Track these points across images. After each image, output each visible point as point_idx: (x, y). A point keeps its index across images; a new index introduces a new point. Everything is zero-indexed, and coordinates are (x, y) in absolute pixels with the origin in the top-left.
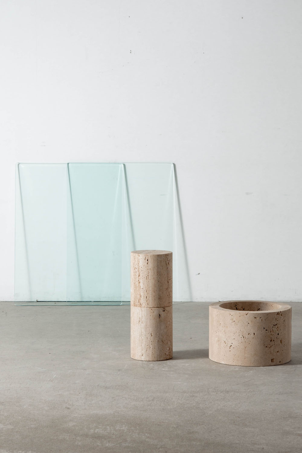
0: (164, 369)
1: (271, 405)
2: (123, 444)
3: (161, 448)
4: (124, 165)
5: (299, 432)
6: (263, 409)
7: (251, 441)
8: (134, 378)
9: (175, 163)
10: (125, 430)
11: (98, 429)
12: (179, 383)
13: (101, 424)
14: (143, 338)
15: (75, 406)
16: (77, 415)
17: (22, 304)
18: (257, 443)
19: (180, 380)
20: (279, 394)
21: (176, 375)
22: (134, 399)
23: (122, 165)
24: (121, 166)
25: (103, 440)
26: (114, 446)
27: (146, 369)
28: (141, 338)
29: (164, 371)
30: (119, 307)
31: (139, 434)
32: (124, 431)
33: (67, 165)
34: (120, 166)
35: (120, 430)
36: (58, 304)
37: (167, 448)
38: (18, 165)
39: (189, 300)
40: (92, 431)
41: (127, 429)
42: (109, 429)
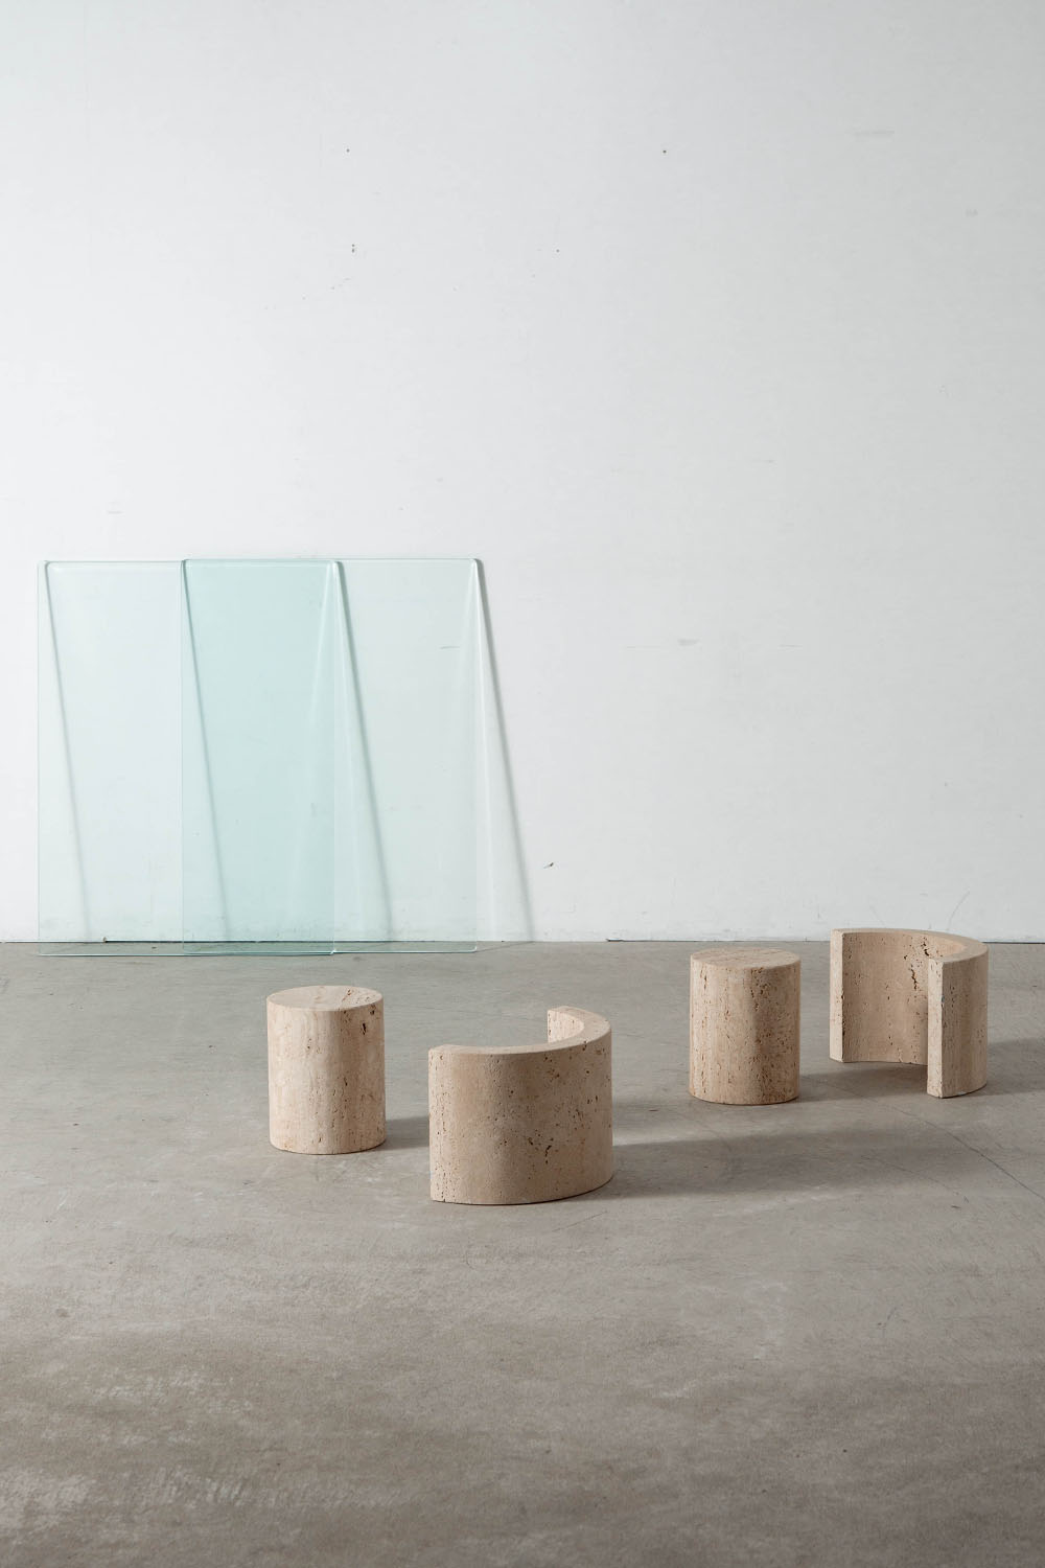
0: (370, 1180)
1: (622, 1301)
2: (170, 1439)
3: (271, 1449)
4: (340, 565)
5: (666, 1394)
6: (597, 1315)
7: (527, 1424)
8: (279, 1210)
9: (482, 559)
10: (192, 1390)
11: (120, 1386)
12: (397, 1225)
13: (134, 1369)
14: (320, 1092)
15: (86, 1306)
16: (79, 1337)
17: (63, 950)
18: (540, 1432)
19: (402, 1216)
20: (658, 1264)
21: (397, 1198)
22: (254, 1283)
23: (335, 566)
24: (331, 568)
25: (121, 1422)
26: (145, 1443)
27: (320, 1179)
28: (314, 1092)
29: (370, 1184)
30: (326, 961)
31: (227, 1402)
32: (191, 1393)
33: (179, 567)
34: (328, 566)
35: (180, 1388)
36: (161, 950)
37: (286, 1450)
38: (46, 566)
39: (525, 938)
40: (103, 1391)
41: (201, 1386)
42: (149, 1387)
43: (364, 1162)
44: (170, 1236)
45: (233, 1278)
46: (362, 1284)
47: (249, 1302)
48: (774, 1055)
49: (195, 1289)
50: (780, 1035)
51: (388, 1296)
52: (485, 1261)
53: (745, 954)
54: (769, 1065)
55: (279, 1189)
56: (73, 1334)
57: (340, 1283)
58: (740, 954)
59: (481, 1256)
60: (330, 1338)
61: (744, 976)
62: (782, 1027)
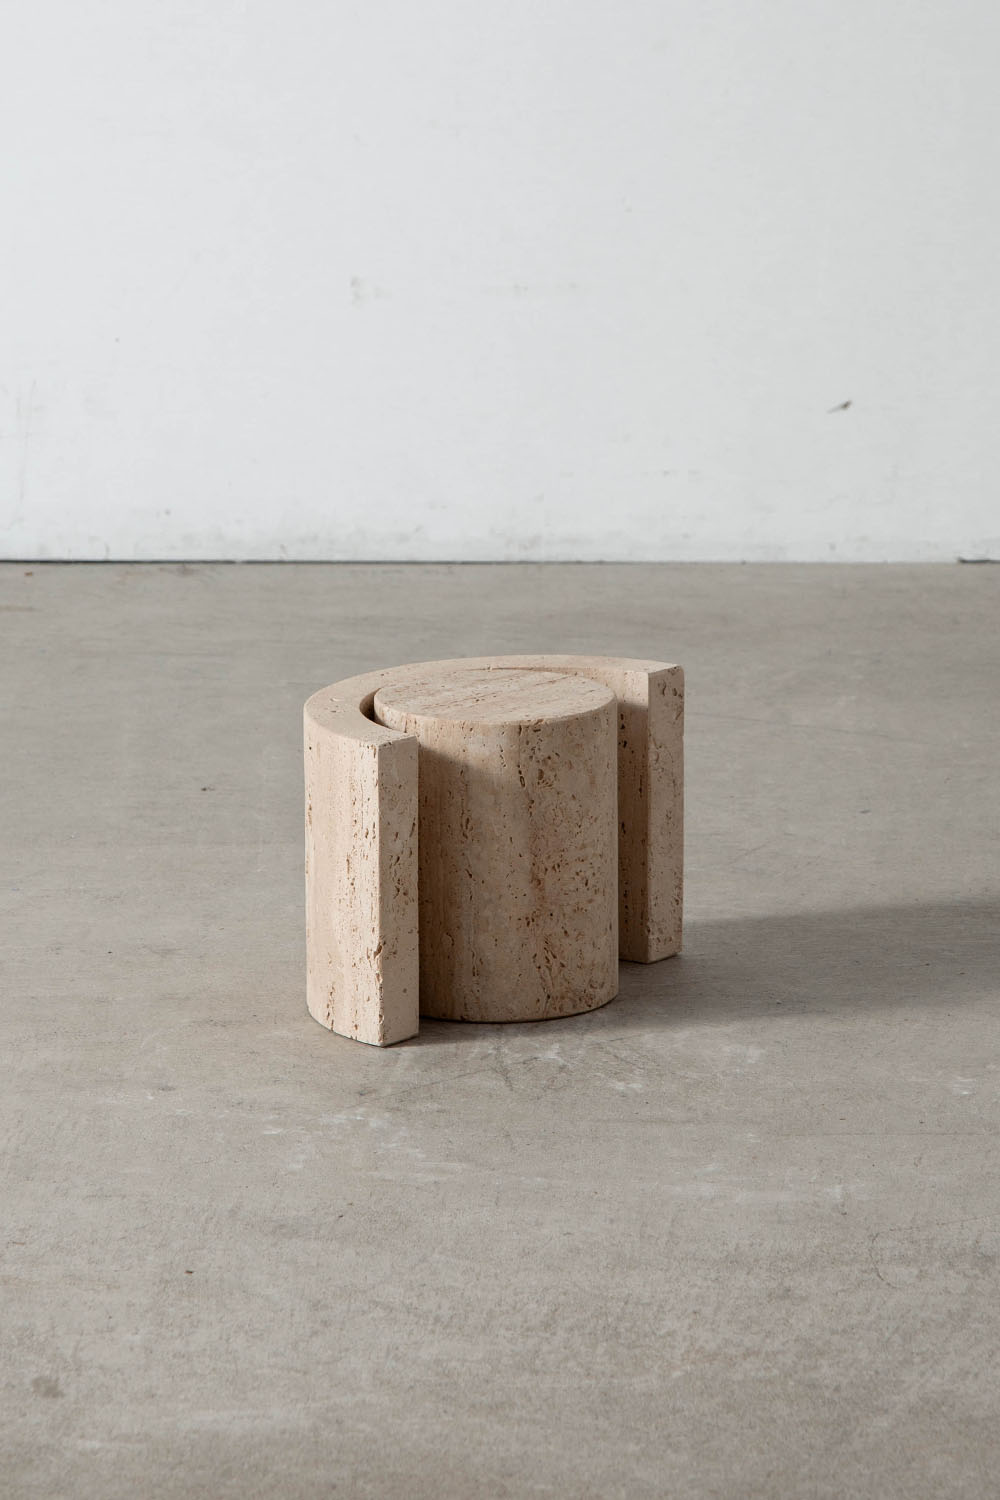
8: (447, 1155)
12: (704, 1188)
15: (94, 1372)
16: (97, 1444)
22: (437, 1319)
29: (624, 1096)
43: (600, 1047)
44: (233, 1213)
45: (390, 1309)
46: (670, 1323)
47: (438, 1362)
48: (568, 910)
49: (315, 1333)
50: (579, 867)
51: (732, 1351)
52: (916, 1272)
53: (492, 687)
54: (559, 930)
55: (436, 1106)
56: (82, 1437)
57: (619, 1319)
58: (481, 687)
59: (903, 1260)
60: (632, 1448)
61: (504, 741)
62: (584, 846)
